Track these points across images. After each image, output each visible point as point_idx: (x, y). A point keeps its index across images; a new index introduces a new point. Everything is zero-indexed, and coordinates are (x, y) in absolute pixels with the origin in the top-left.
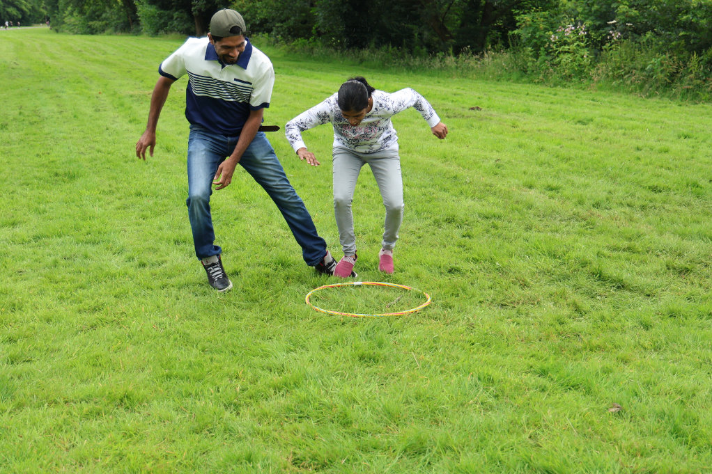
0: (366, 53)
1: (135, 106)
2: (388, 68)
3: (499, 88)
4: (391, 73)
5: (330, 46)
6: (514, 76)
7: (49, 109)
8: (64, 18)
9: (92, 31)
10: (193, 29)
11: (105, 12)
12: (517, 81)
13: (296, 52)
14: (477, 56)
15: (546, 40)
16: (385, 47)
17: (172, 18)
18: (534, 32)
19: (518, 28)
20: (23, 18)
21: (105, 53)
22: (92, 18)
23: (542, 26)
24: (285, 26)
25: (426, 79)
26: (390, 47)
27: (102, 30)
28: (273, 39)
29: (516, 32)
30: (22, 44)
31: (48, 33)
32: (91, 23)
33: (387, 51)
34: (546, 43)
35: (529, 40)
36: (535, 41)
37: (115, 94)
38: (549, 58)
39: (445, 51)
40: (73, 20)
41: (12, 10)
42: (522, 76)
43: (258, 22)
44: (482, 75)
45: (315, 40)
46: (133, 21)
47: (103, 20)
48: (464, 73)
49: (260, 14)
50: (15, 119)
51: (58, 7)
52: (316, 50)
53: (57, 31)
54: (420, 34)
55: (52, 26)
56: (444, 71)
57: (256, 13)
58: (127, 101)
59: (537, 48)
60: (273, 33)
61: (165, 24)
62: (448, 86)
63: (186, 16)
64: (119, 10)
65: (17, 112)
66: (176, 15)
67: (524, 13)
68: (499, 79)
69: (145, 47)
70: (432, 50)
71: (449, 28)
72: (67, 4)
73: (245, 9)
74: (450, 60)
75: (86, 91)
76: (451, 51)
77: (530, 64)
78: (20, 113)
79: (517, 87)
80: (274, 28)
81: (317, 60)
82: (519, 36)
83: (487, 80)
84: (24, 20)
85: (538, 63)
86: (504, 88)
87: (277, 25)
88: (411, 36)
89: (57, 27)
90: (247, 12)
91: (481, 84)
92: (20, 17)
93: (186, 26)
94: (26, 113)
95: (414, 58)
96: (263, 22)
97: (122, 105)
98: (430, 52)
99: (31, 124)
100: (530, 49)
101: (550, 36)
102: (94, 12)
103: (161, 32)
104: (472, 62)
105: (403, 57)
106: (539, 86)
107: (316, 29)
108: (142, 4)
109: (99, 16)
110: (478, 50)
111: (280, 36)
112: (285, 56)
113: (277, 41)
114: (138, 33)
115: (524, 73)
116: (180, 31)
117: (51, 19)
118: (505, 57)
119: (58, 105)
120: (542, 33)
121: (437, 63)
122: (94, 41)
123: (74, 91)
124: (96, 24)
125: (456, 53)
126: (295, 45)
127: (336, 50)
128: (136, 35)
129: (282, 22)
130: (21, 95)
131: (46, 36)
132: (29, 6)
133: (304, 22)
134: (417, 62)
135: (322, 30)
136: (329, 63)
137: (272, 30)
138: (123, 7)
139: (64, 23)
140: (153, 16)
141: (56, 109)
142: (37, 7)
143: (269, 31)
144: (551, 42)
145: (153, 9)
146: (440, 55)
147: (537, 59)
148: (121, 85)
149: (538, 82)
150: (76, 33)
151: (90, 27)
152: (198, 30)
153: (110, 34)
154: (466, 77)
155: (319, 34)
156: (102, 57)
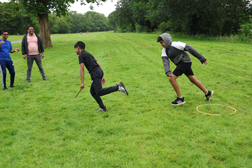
0: (196, 36)
1: (139, 50)
2: (203, 40)
3: (236, 45)
4: (204, 41)
5: (186, 34)
6: (240, 42)
7: (117, 51)
8: (117, 29)
9: (124, 32)
10: (149, 30)
11: (127, 27)
12: (241, 43)
13: (177, 36)
14: (228, 36)
15: (249, 31)
16: (201, 34)
17: (144, 28)
18: (245, 29)
19: (241, 28)
20: (107, 29)
21: (128, 37)
22: (124, 29)
23: (248, 28)
24: (174, 29)
25: (214, 43)
26: (203, 34)
27: (126, 32)
28: (171, 33)
29: (240, 30)
30: (108, 36)
31: (113, 32)
32: (124, 30)
33: (202, 35)
34: (249, 32)
35: (244, 32)
36: (246, 32)
37: (133, 47)
38: (250, 36)
39: (219, 35)
40: (119, 29)
41: (104, 28)
42: (242, 42)
43: (167, 28)
44: (230, 41)
45: (182, 33)
46: (134, 29)
47: (126, 29)
48: (225, 41)
49: (167, 26)
50: (109, 54)
51: (115, 27)
52: (182, 35)
53: (115, 32)
54: (211, 31)
55: (114, 31)
56: (219, 40)
57: (166, 26)
58: (137, 49)
59: (246, 34)
60: (171, 31)
61: (142, 30)
62: (221, 44)
63: (148, 27)
64: (131, 26)
65: (110, 52)
66: (145, 27)
67: (242, 24)
68: (235, 42)
69: (138, 35)
70: (215, 35)
71: (220, 29)
72: (118, 25)
73: (163, 25)
74: (221, 37)
75: (126, 47)
76: (221, 35)
77: (244, 38)
78: (111, 52)
79: (241, 44)
80: (171, 30)
81: (183, 38)
82: (241, 30)
83: (232, 42)
84: (107, 30)
85: (247, 38)
86: (238, 45)
87: (172, 29)
88: (208, 31)
89: (115, 31)
90: (164, 26)
91: (230, 44)
92: (106, 29)
93: (148, 30)
94: (112, 52)
95: (210, 37)
96: (168, 28)
97: (136, 50)
98: (214, 35)
99: (114, 55)
100: (244, 34)
101: (250, 30)
102: (124, 27)
103: (141, 32)
104: (227, 38)
105: (207, 37)
106: (247, 44)
107: (183, 30)
108: (137, 25)
109: (125, 28)
110: (228, 35)
111: (172, 32)
112: (174, 37)
113: (172, 33)
114: (135, 32)
115: (243, 41)
116: (146, 31)
117: (114, 29)
118: (237, 36)
119: (120, 50)
120: (248, 30)
121: (217, 38)
122: (125, 34)
123: (123, 46)
124: (125, 30)
125: (222, 35)
126: (177, 34)
127: (188, 35)
128: (135, 33)
129: (173, 28)
130: (110, 48)
131: (113, 33)
132: (108, 26)
133: (179, 28)
134: (211, 38)
135: (184, 30)
136: (186, 38)
137: (170, 30)
138: (132, 26)
139: (117, 30)
140: (140, 28)
141: (119, 51)
142: (110, 27)
143: (170, 31)
144: (250, 32)
145: (140, 26)
146: (218, 36)
147: (246, 37)
148: (134, 45)
149: (247, 43)
150: (120, 33)
151: (123, 31)
152: (151, 31)
153: (128, 33)
154: (225, 42)
155: (183, 31)
156: (128, 38)
